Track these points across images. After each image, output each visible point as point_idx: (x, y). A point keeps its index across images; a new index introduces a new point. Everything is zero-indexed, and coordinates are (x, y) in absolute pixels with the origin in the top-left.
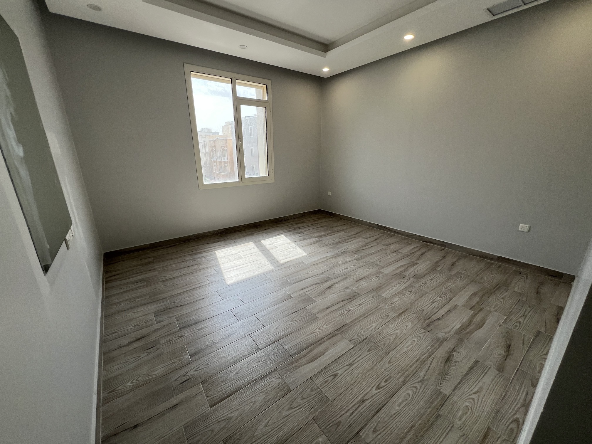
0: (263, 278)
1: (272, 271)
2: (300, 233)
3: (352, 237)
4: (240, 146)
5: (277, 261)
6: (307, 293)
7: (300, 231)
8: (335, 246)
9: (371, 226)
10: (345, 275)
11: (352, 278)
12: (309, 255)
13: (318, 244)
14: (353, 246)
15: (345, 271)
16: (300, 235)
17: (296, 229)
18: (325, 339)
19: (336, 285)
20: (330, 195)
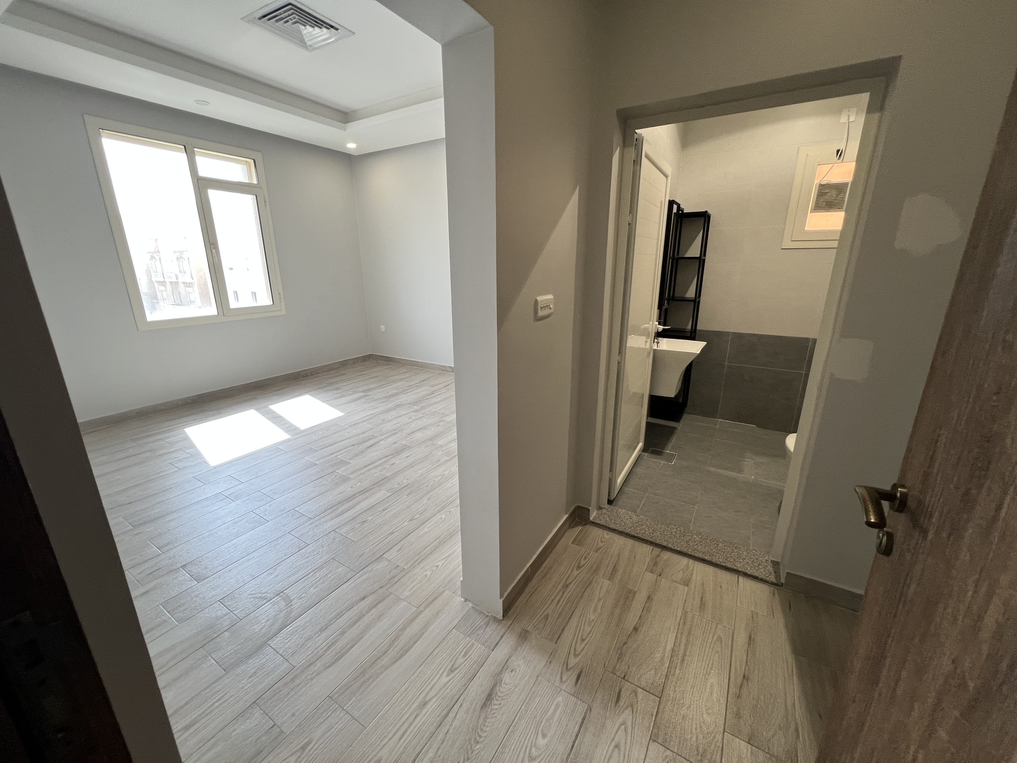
0: (274, 450)
1: (288, 440)
2: (337, 389)
3: (415, 386)
4: (213, 255)
5: (296, 428)
6: (339, 457)
7: (337, 386)
8: (388, 400)
9: (442, 370)
10: (395, 430)
11: (404, 431)
12: (347, 415)
13: (363, 400)
14: (414, 397)
15: (396, 425)
16: (335, 392)
17: (329, 384)
18: (357, 495)
19: (382, 442)
20: (384, 330)
